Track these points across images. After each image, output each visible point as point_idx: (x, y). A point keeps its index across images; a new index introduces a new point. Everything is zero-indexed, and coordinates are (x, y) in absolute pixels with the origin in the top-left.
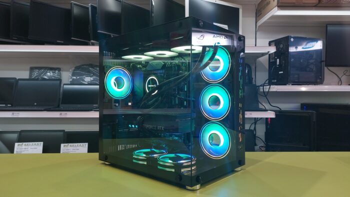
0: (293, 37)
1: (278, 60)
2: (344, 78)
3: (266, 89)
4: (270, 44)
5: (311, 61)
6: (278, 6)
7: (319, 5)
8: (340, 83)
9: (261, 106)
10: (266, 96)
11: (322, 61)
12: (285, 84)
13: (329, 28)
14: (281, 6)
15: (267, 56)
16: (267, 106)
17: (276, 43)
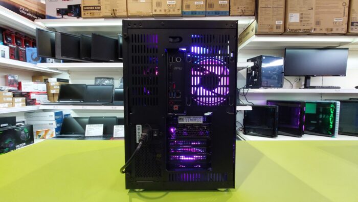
0: (265, 56)
1: (254, 72)
2: (294, 84)
3: (246, 91)
4: (248, 61)
5: (275, 73)
6: (256, 35)
7: (284, 34)
8: (292, 87)
9: (241, 103)
10: (245, 96)
11: (282, 73)
12: (258, 88)
13: (287, 51)
14: (258, 34)
15: (246, 69)
16: (245, 102)
17: (253, 60)
